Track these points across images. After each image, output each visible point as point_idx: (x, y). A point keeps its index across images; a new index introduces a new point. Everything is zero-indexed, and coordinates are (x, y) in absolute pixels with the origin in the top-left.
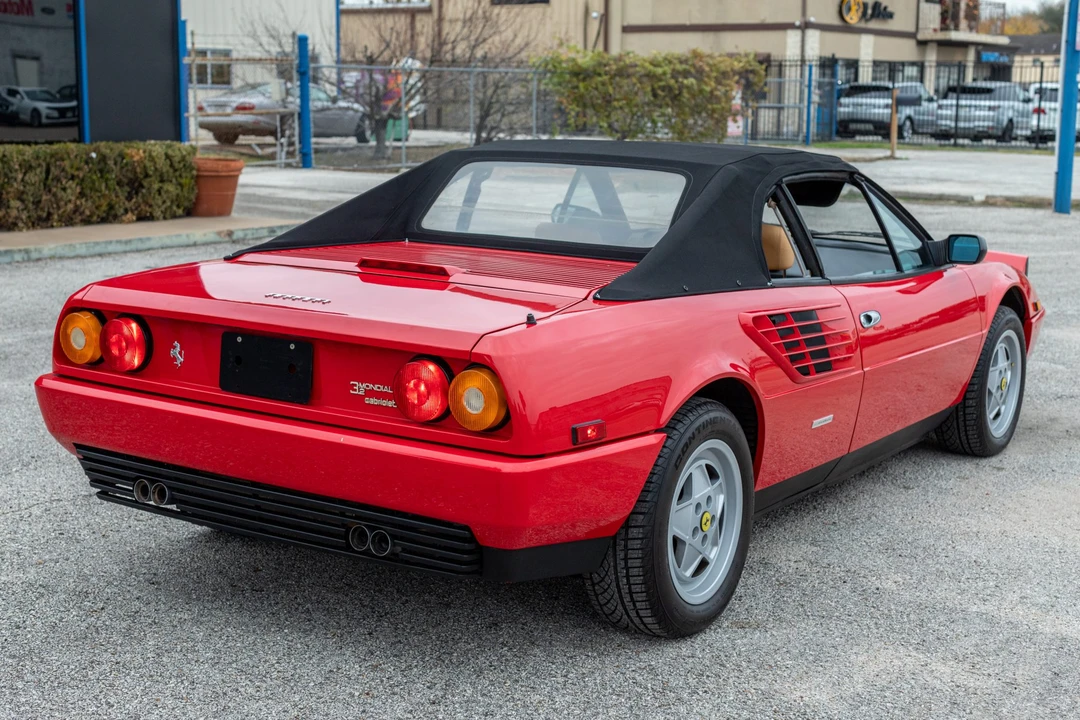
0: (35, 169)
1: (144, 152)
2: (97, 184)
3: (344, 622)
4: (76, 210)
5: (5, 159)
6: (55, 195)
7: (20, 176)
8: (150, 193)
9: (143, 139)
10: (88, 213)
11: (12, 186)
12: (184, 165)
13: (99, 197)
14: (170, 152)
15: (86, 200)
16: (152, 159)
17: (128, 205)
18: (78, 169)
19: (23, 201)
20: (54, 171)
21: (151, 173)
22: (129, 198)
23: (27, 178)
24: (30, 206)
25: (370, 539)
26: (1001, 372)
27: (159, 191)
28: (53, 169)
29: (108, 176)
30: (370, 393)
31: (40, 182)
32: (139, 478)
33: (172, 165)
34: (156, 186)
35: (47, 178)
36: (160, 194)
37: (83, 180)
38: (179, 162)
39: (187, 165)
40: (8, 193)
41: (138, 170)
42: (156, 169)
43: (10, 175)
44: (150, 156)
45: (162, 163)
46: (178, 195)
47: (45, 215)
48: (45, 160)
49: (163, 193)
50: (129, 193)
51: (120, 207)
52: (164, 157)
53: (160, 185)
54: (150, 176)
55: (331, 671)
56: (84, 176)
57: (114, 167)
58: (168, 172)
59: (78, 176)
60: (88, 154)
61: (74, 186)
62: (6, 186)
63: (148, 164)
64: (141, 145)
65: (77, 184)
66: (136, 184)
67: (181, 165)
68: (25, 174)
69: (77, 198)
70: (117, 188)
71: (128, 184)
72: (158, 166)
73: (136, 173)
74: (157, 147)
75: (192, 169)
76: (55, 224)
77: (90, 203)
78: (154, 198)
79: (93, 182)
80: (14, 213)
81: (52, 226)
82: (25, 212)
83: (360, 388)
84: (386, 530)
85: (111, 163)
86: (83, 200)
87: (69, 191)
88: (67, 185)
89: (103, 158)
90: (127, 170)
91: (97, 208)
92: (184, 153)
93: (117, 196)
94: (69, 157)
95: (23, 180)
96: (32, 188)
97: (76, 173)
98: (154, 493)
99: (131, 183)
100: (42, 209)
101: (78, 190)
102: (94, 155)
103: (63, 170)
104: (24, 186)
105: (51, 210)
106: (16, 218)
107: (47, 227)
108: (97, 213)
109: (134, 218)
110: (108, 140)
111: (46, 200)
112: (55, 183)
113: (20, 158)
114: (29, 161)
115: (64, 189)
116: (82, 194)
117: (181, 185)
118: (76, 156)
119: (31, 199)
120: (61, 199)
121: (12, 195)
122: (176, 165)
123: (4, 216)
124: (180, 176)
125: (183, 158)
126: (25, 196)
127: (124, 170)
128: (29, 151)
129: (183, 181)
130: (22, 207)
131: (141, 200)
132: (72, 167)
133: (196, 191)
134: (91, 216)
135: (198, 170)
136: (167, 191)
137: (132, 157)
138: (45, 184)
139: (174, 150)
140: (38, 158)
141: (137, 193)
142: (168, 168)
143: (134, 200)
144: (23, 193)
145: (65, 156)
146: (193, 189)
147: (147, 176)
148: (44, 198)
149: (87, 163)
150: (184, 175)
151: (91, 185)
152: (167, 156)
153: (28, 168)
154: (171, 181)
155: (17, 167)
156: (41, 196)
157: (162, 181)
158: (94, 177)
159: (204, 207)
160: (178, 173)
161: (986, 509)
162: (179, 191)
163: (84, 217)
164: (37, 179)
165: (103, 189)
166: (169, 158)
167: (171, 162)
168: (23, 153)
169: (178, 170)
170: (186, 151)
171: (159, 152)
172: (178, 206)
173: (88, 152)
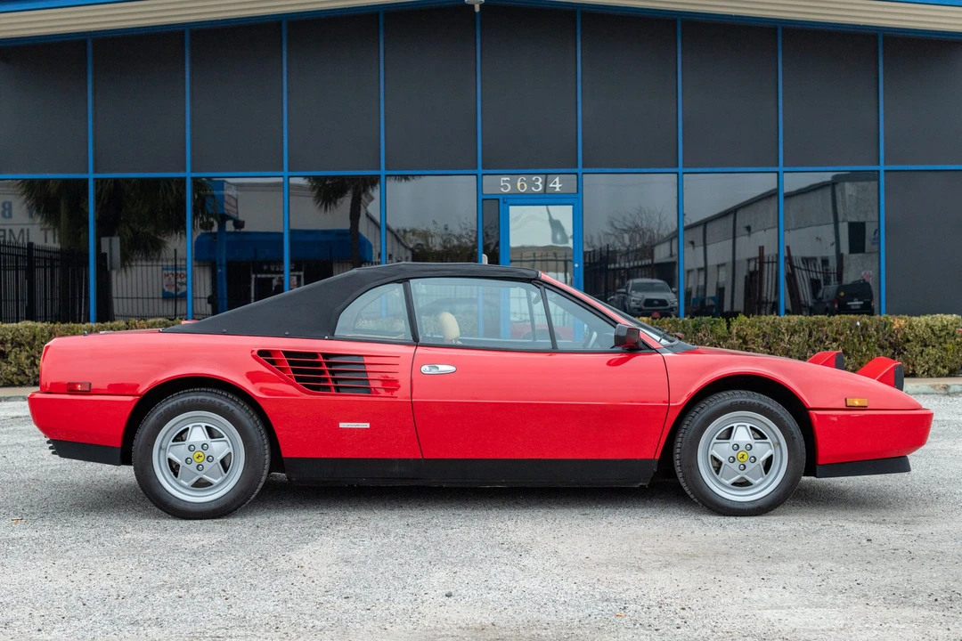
0: (800, 332)
1: (906, 322)
2: (858, 345)
5: (775, 326)
7: (787, 338)
8: (912, 355)
11: (780, 345)
12: (947, 333)
13: (861, 356)
14: (931, 323)
15: (849, 358)
16: (911, 327)
18: (842, 334)
20: (817, 335)
21: (911, 338)
23: (792, 339)
27: (919, 353)
28: (814, 333)
29: (869, 340)
31: (805, 342)
33: (933, 333)
34: (918, 349)
35: (810, 340)
36: (922, 356)
37: (845, 342)
38: (941, 331)
40: (776, 350)
41: (899, 336)
43: (777, 336)
44: (910, 325)
45: (923, 331)
46: (942, 358)
48: (807, 327)
49: (925, 355)
50: (891, 354)
52: (925, 327)
53: (922, 348)
54: (911, 341)
56: (846, 339)
57: (875, 333)
58: (930, 338)
59: (840, 340)
62: (775, 344)
63: (907, 330)
65: (840, 346)
66: (899, 348)
68: (791, 336)
70: (878, 349)
71: (890, 347)
72: (918, 333)
73: (897, 338)
75: (956, 336)
78: (916, 360)
79: (855, 344)
85: (873, 330)
86: (846, 358)
89: (865, 327)
90: (890, 336)
92: (946, 323)
95: (789, 340)
96: (798, 347)
97: (839, 337)
99: (892, 346)
102: (858, 324)
103: (826, 334)
104: (790, 345)
112: (816, 343)
113: (787, 324)
114: (794, 327)
116: (845, 353)
117: (945, 349)
119: (797, 355)
121: (779, 351)
122: (939, 333)
124: (944, 342)
125: (945, 327)
126: (791, 352)
127: (886, 336)
128: (795, 319)
129: (947, 346)
132: (833, 332)
136: (930, 354)
137: (894, 326)
138: (810, 345)
140: (802, 324)
141: (899, 354)
142: (929, 335)
144: (789, 350)
147: (908, 341)
148: (808, 354)
149: (851, 329)
150: (948, 341)
151: (852, 346)
152: (928, 326)
153: (794, 332)
154: (934, 346)
155: (784, 331)
156: (806, 353)
157: (926, 346)
158: (856, 341)
160: (942, 340)
162: (943, 354)
164: (801, 340)
165: (864, 350)
166: (930, 327)
167: (932, 330)
168: (789, 321)
169: (941, 337)
170: (947, 322)
171: (919, 322)
172: (944, 367)
173: (853, 322)
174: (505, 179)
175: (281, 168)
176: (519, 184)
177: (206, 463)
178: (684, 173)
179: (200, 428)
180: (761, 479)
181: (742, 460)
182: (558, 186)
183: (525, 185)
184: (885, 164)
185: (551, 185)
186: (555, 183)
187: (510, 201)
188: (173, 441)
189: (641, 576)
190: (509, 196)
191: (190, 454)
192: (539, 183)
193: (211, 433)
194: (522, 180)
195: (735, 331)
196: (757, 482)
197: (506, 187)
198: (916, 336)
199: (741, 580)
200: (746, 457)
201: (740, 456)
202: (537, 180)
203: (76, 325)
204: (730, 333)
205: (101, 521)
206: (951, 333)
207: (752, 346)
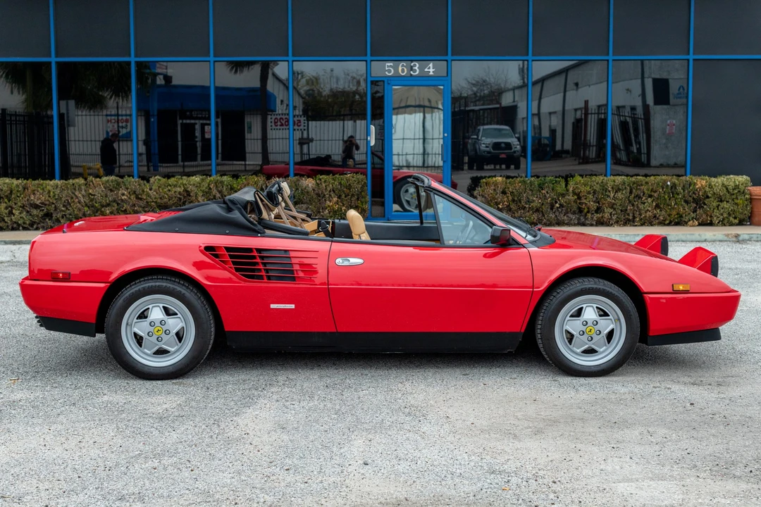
0: (623, 190)
1: (706, 182)
2: (668, 201)
4: (654, 216)
5: (603, 185)
6: (637, 206)
7: (612, 195)
8: (710, 208)
10: (662, 218)
11: (607, 200)
13: (670, 209)
14: (726, 183)
15: (661, 211)
16: (710, 186)
17: (693, 215)
18: (656, 192)
19: (615, 209)
20: (636, 192)
21: (710, 195)
22: (693, 211)
23: (616, 196)
24: (619, 212)
27: (717, 207)
28: (634, 191)
29: (677, 196)
31: (626, 198)
33: (728, 191)
34: (715, 204)
35: (630, 196)
36: (718, 209)
37: (658, 198)
38: (733, 189)
40: (604, 204)
41: (701, 193)
43: (605, 193)
45: (719, 190)
46: (734, 211)
47: (631, 218)
48: (628, 185)
49: (720, 209)
50: (694, 208)
51: (685, 216)
52: (721, 186)
53: (718, 203)
54: (712, 198)
57: (682, 191)
58: (725, 195)
59: (654, 196)
61: (651, 201)
62: (602, 200)
63: (707, 189)
66: (700, 202)
67: (736, 191)
68: (615, 193)
69: (654, 209)
70: (684, 204)
71: (693, 202)
72: (716, 191)
73: (699, 195)
75: (744, 193)
76: (637, 224)
77: (663, 213)
78: (713, 212)
79: (666, 200)
80: (608, 216)
82: (615, 215)
85: (680, 188)
86: (658, 211)
87: (647, 204)
88: (646, 201)
89: (674, 186)
90: (694, 194)
91: (669, 216)
93: (684, 210)
95: (614, 197)
96: (620, 202)
97: (653, 194)
99: (695, 201)
100: (629, 215)
101: (654, 204)
102: (669, 183)
103: (643, 192)
104: (615, 200)
105: (635, 216)
106: (609, 219)
107: (633, 226)
108: (669, 219)
109: (697, 223)
111: (631, 209)
112: (636, 199)
113: (612, 184)
114: (618, 186)
115: (644, 203)
116: (657, 206)
117: (737, 204)
119: (620, 208)
120: (642, 209)
121: (606, 205)
122: (731, 191)
123: (601, 217)
124: (736, 198)
125: (737, 187)
126: (615, 206)
127: (690, 193)
128: (619, 179)
129: (738, 201)
130: (613, 212)
132: (649, 190)
133: (750, 208)
134: (664, 220)
135: (751, 195)
136: (724, 208)
137: (697, 185)
138: (629, 200)
139: (730, 182)
140: (625, 184)
141: (700, 208)
142: (724, 192)
143: (698, 212)
146: (747, 207)
147: (708, 197)
148: (629, 207)
149: (663, 188)
150: (739, 197)
151: (664, 201)
152: (724, 185)
153: (618, 190)
154: (727, 201)
155: (610, 189)
156: (627, 207)
157: (721, 201)
158: (666, 197)
159: (756, 219)
160: (734, 197)
162: (734, 208)
163: (659, 221)
164: (623, 196)
165: (673, 204)
166: (725, 187)
167: (727, 189)
168: (614, 181)
169: (733, 194)
170: (739, 182)
171: (717, 182)
172: (735, 218)
173: (665, 182)
174: (389, 64)
175: (208, 55)
176: (400, 69)
177: (164, 336)
178: (533, 61)
179: (158, 308)
180: (604, 348)
181: (590, 333)
182: (431, 70)
183: (405, 70)
184: (694, 54)
185: (426, 70)
186: (429, 68)
187: (393, 83)
188: (137, 319)
189: (517, 444)
190: (392, 78)
191: (151, 329)
192: (416, 68)
193: (167, 312)
194: (403, 65)
195: (571, 189)
196: (601, 350)
197: (389, 71)
198: (714, 193)
199: (595, 449)
200: (593, 331)
201: (588, 330)
202: (415, 65)
203: (45, 182)
204: (568, 190)
205: (82, 380)
206: (742, 191)
207: (584, 201)
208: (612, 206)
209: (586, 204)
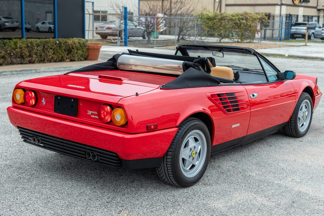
0: (40, 46)
1: (72, 41)
2: (58, 50)
3: (90, 179)
4: (52, 58)
5: (32, 43)
6: (46, 53)
8: (74, 53)
9: (73, 38)
10: (55, 59)
11: (34, 51)
12: (84, 45)
13: (59, 54)
14: (80, 41)
15: (55, 55)
16: (74, 43)
17: (67, 57)
18: (53, 46)
19: (37, 55)
20: (46, 47)
21: (74, 47)
22: (68, 55)
23: (38, 48)
24: (39, 57)
25: (91, 155)
26: (303, 112)
27: (77, 53)
29: (62, 48)
30: (92, 114)
31: (42, 49)
32: (33, 136)
33: (80, 45)
34: (76, 51)
35: (44, 49)
36: (77, 54)
37: (54, 49)
38: (83, 44)
39: (85, 45)
40: (32, 53)
41: (70, 46)
42: (76, 46)
43: (33, 47)
44: (74, 42)
45: (77, 45)
46: (82, 54)
47: (43, 59)
48: (43, 43)
49: (78, 53)
50: (68, 53)
51: (65, 57)
52: (78, 43)
53: (77, 51)
54: (74, 48)
55: (82, 192)
56: (55, 48)
57: (63, 45)
58: (79, 47)
59: (53, 48)
60: (56, 42)
61: (51, 51)
62: (32, 51)
63: (73, 45)
64: (72, 39)
65: (53, 50)
66: (70, 51)
67: (83, 45)
68: (37, 47)
69: (53, 54)
70: (64, 52)
71: (67, 51)
72: (76, 45)
73: (70, 47)
74: (76, 40)
75: (86, 46)
76: (46, 62)
77: (56, 56)
78: (75, 55)
79: (57, 50)
80: (34, 58)
81: (45, 63)
82: (37, 58)
83: (90, 113)
84: (95, 153)
85: (62, 44)
86: (54, 55)
87: (50, 52)
88: (50, 51)
89: (60, 43)
90: (67, 47)
91: (58, 57)
92: (84, 42)
93: (64, 54)
94: (50, 42)
95: (37, 49)
96: (39, 51)
97: (52, 47)
98: (37, 141)
99: (68, 50)
100: (42, 58)
101: (53, 52)
102: (58, 42)
103: (48, 46)
104: (37, 51)
105: (45, 58)
106: (35, 60)
107: (44, 63)
108: (58, 59)
109: (69, 60)
110: (62, 38)
111: (43, 55)
112: (46, 50)
113: (36, 42)
114: (38, 44)
115: (49, 52)
116: (54, 53)
117: (83, 51)
118: (52, 42)
119: (39, 55)
120: (48, 55)
121: (33, 53)
122: (82, 45)
123: (31, 59)
124: (83, 48)
125: (84, 43)
127: (66, 46)
128: (38, 40)
129: (84, 50)
130: (36, 57)
131: (71, 55)
132: (51, 45)
133: (88, 53)
134: (56, 60)
135: (88, 47)
136: (79, 53)
137: (69, 43)
138: (43, 51)
139: (81, 41)
140: (41, 43)
141: (70, 53)
142: (79, 46)
143: (69, 55)
144: (37, 53)
145: (49, 42)
146: (87, 52)
147: (73, 48)
148: (43, 54)
149: (55, 44)
150: (84, 48)
151: (56, 51)
152: (79, 43)
153: (38, 46)
154: (80, 50)
155: (35, 45)
156: (42, 54)
158: (58, 48)
159: (90, 58)
160: (82, 48)
161: (292, 153)
162: (82, 53)
163: (54, 60)
164: (41, 49)
165: (60, 52)
172: (82, 57)
195: (18, 46)
204: (16, 46)
207: (24, 52)
208: (36, 54)
209: (25, 53)
